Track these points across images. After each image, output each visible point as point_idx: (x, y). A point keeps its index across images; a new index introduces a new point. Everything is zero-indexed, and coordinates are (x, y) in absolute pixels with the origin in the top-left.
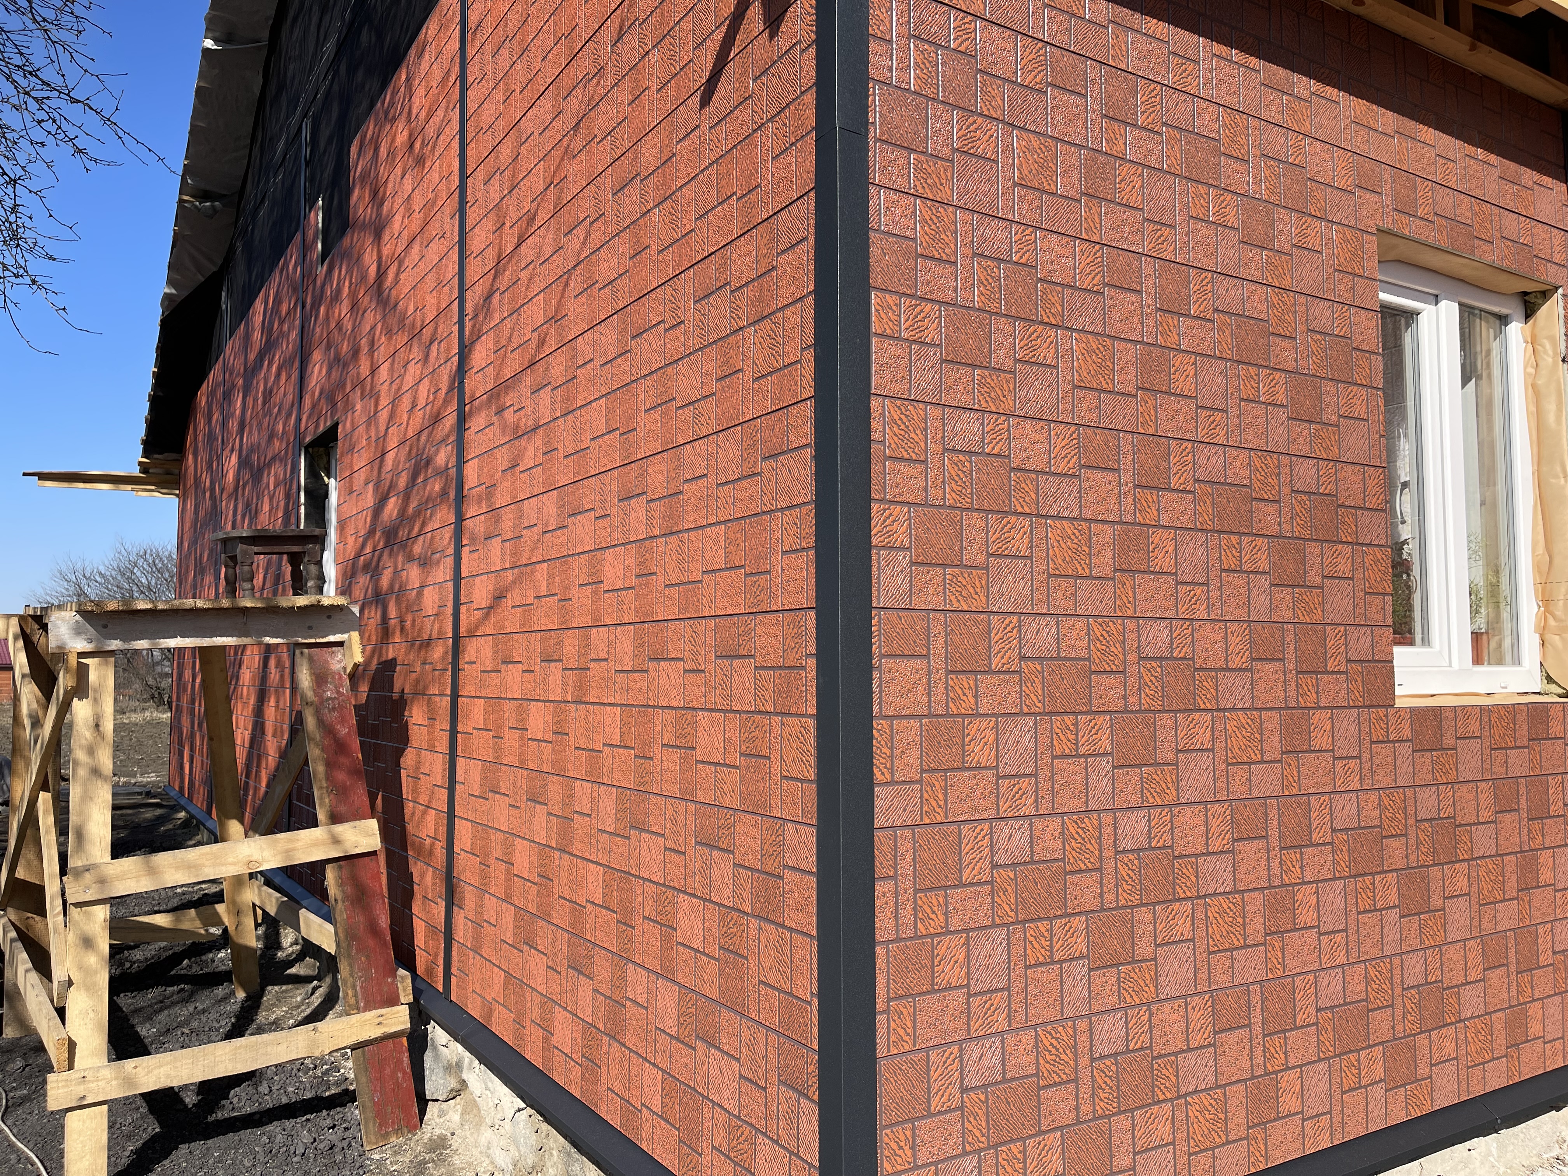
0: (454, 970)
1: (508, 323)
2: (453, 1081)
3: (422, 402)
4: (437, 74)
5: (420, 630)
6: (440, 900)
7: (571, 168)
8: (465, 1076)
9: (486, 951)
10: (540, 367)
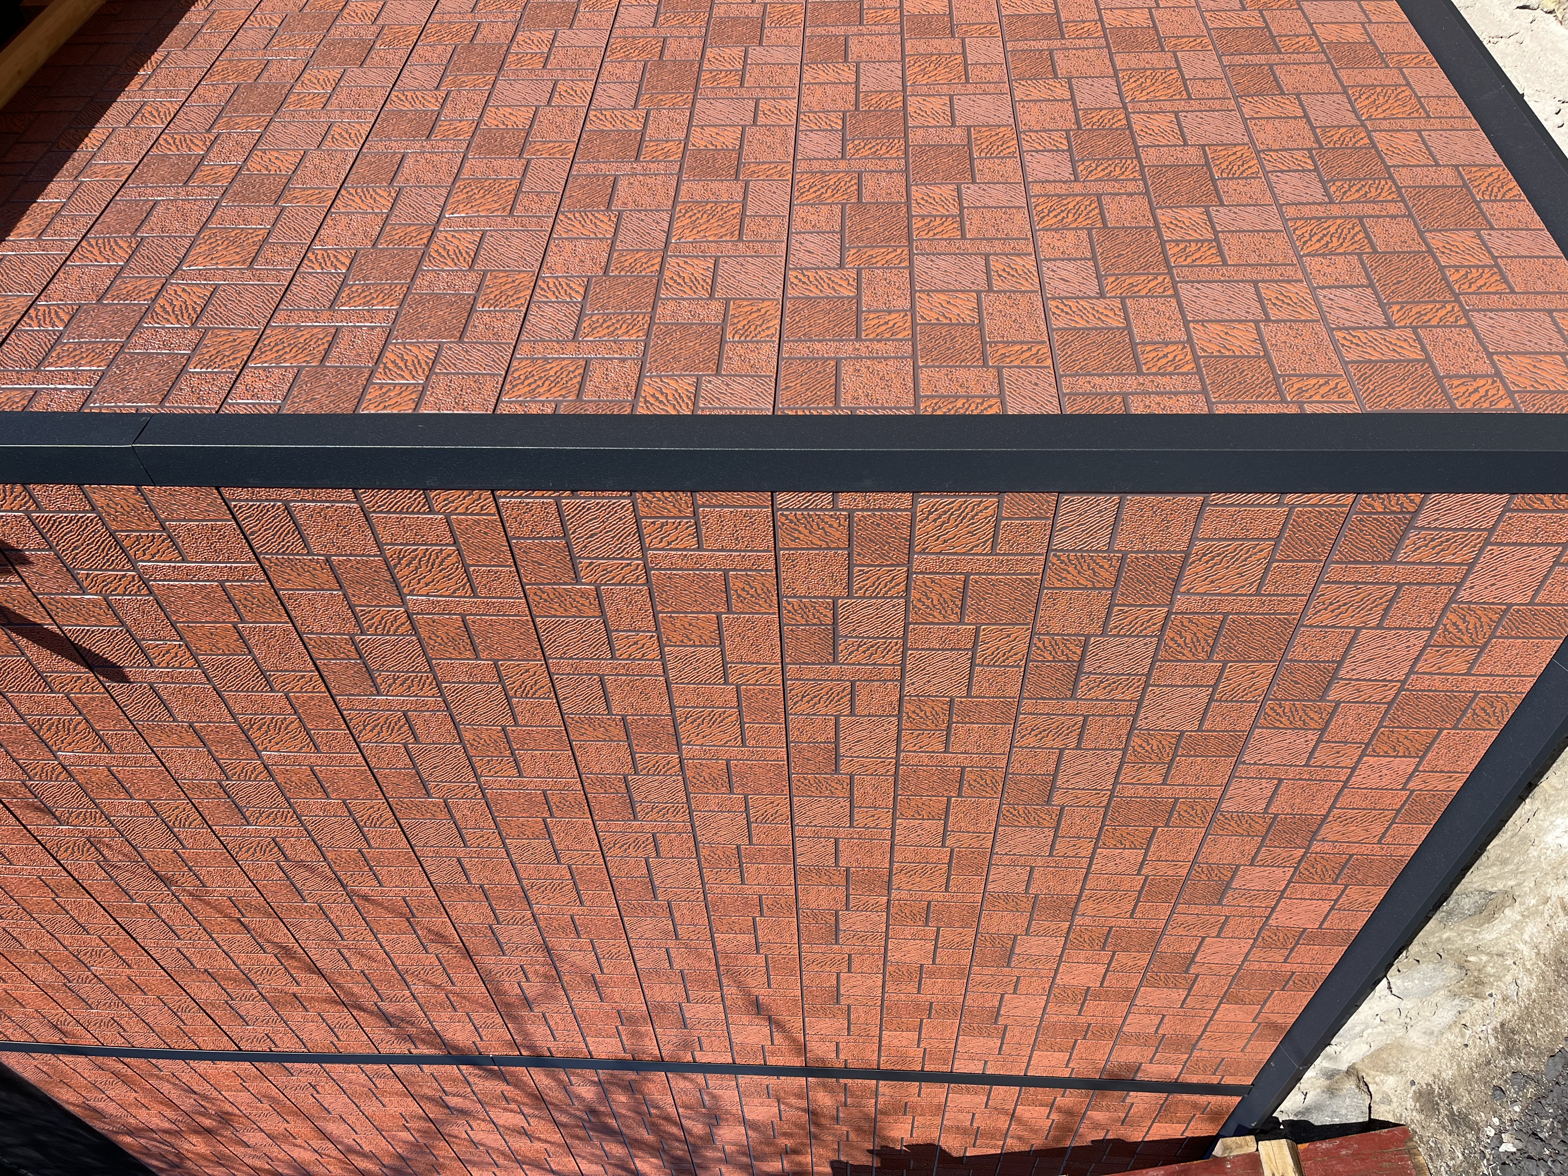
0: (1215, 1080)
1: (419, 988)
2: (1347, 1086)
3: (517, 1120)
4: (118, 1091)
5: (796, 1125)
6: (1128, 1100)
7: (218, 891)
8: (1344, 1067)
9: (1195, 1031)
10: (472, 942)
